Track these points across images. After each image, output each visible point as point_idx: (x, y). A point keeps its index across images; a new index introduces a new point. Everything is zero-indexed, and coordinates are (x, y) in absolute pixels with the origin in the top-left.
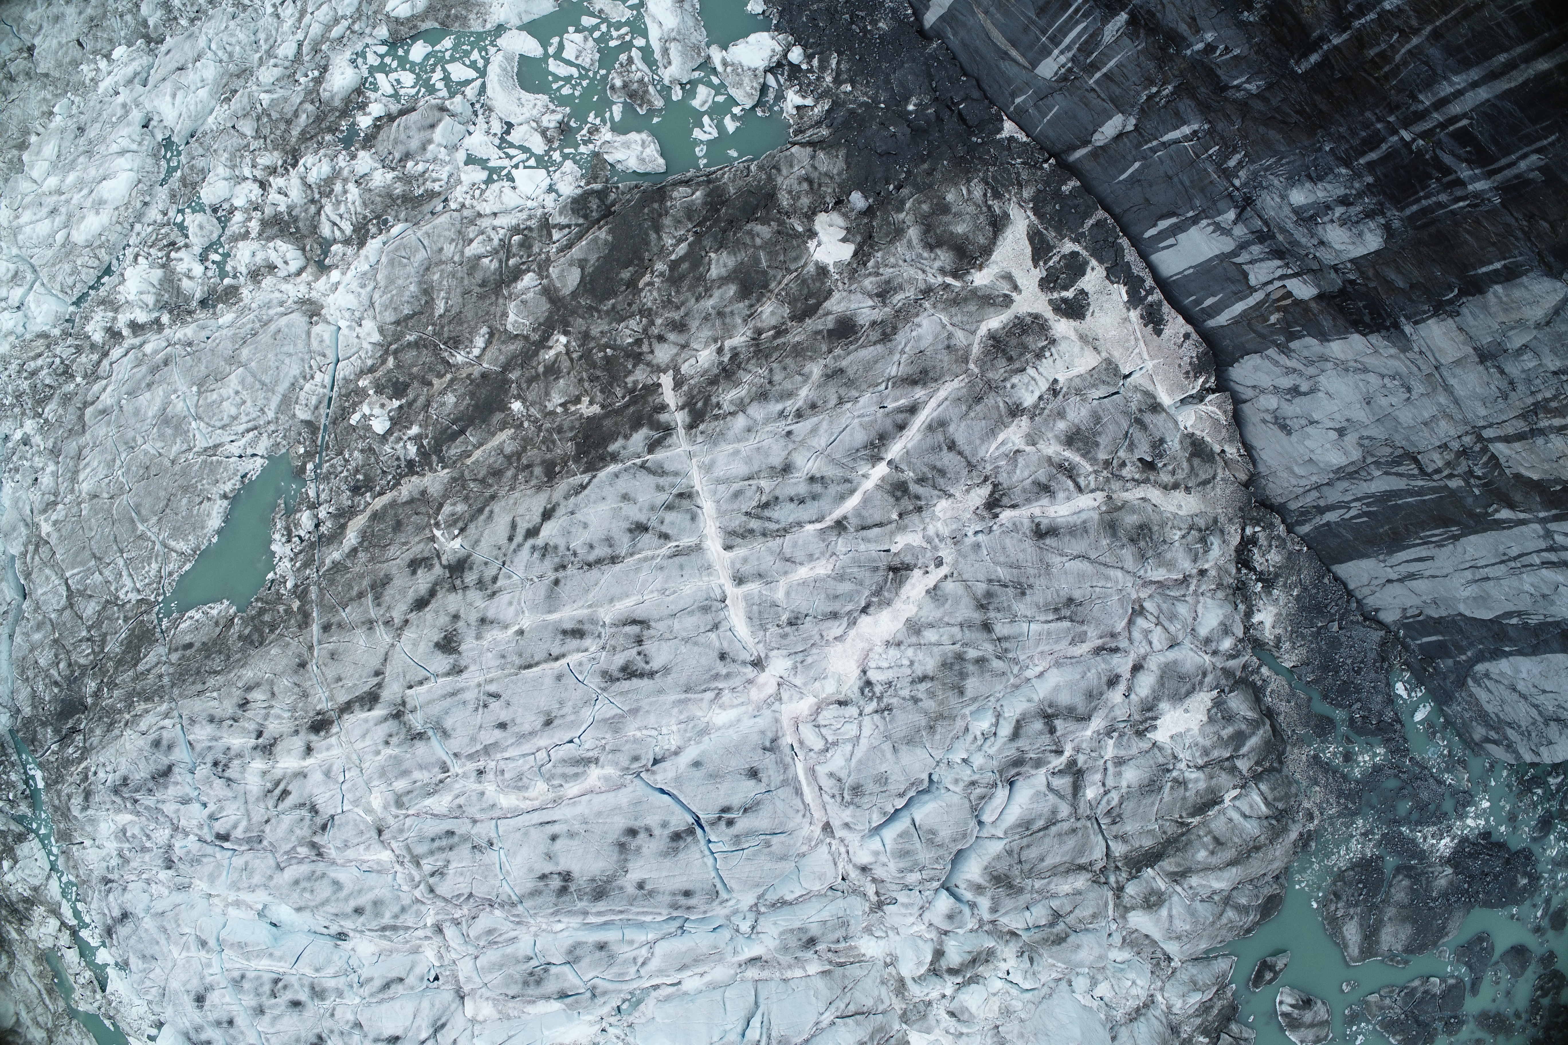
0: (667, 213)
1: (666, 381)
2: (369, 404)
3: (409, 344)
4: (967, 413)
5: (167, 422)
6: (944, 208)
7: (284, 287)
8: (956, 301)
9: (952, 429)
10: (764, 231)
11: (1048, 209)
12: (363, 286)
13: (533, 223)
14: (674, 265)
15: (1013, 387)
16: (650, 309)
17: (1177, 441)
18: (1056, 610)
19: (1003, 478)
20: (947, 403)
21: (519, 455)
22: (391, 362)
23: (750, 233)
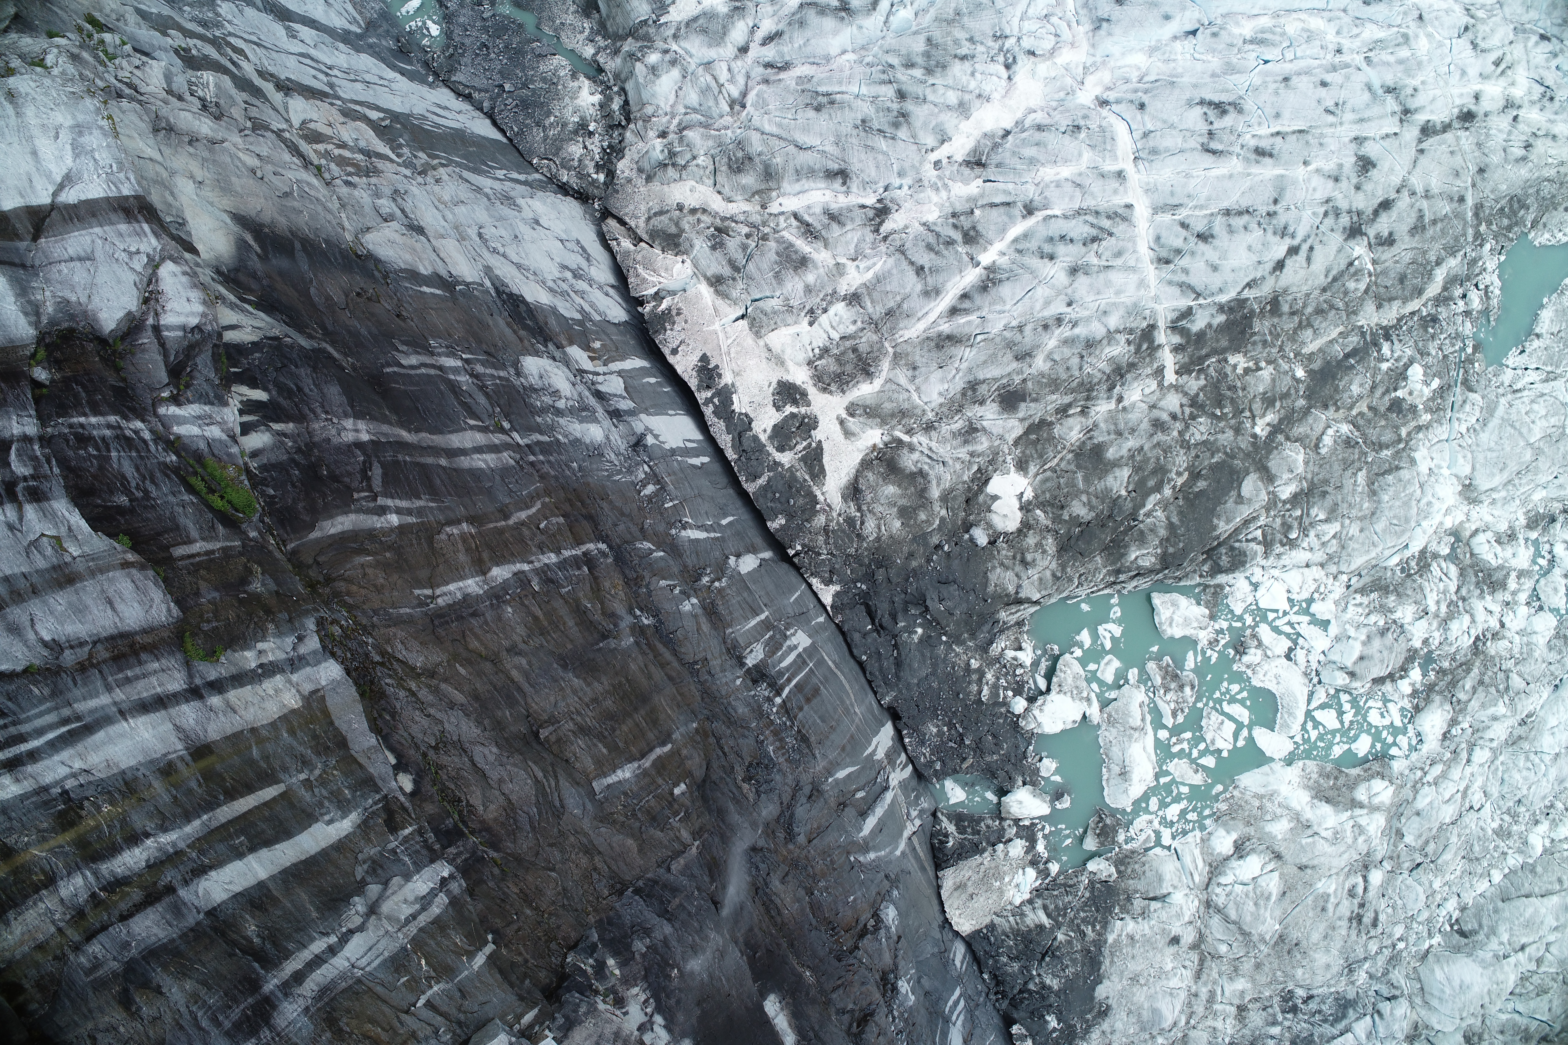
0: (1161, 542)
1: (1170, 377)
2: (1423, 396)
3: (1387, 447)
4: (903, 300)
6: (905, 513)
7: (1489, 520)
8: (902, 414)
9: (919, 287)
10: (1079, 509)
11: (801, 501)
12: (1429, 504)
13: (1278, 549)
14: (1158, 488)
15: (855, 322)
16: (1181, 446)
17: (697, 247)
18: (832, 103)
19: (870, 237)
20: (920, 314)
21: (1300, 326)
22: (1404, 432)
23: (1092, 508)
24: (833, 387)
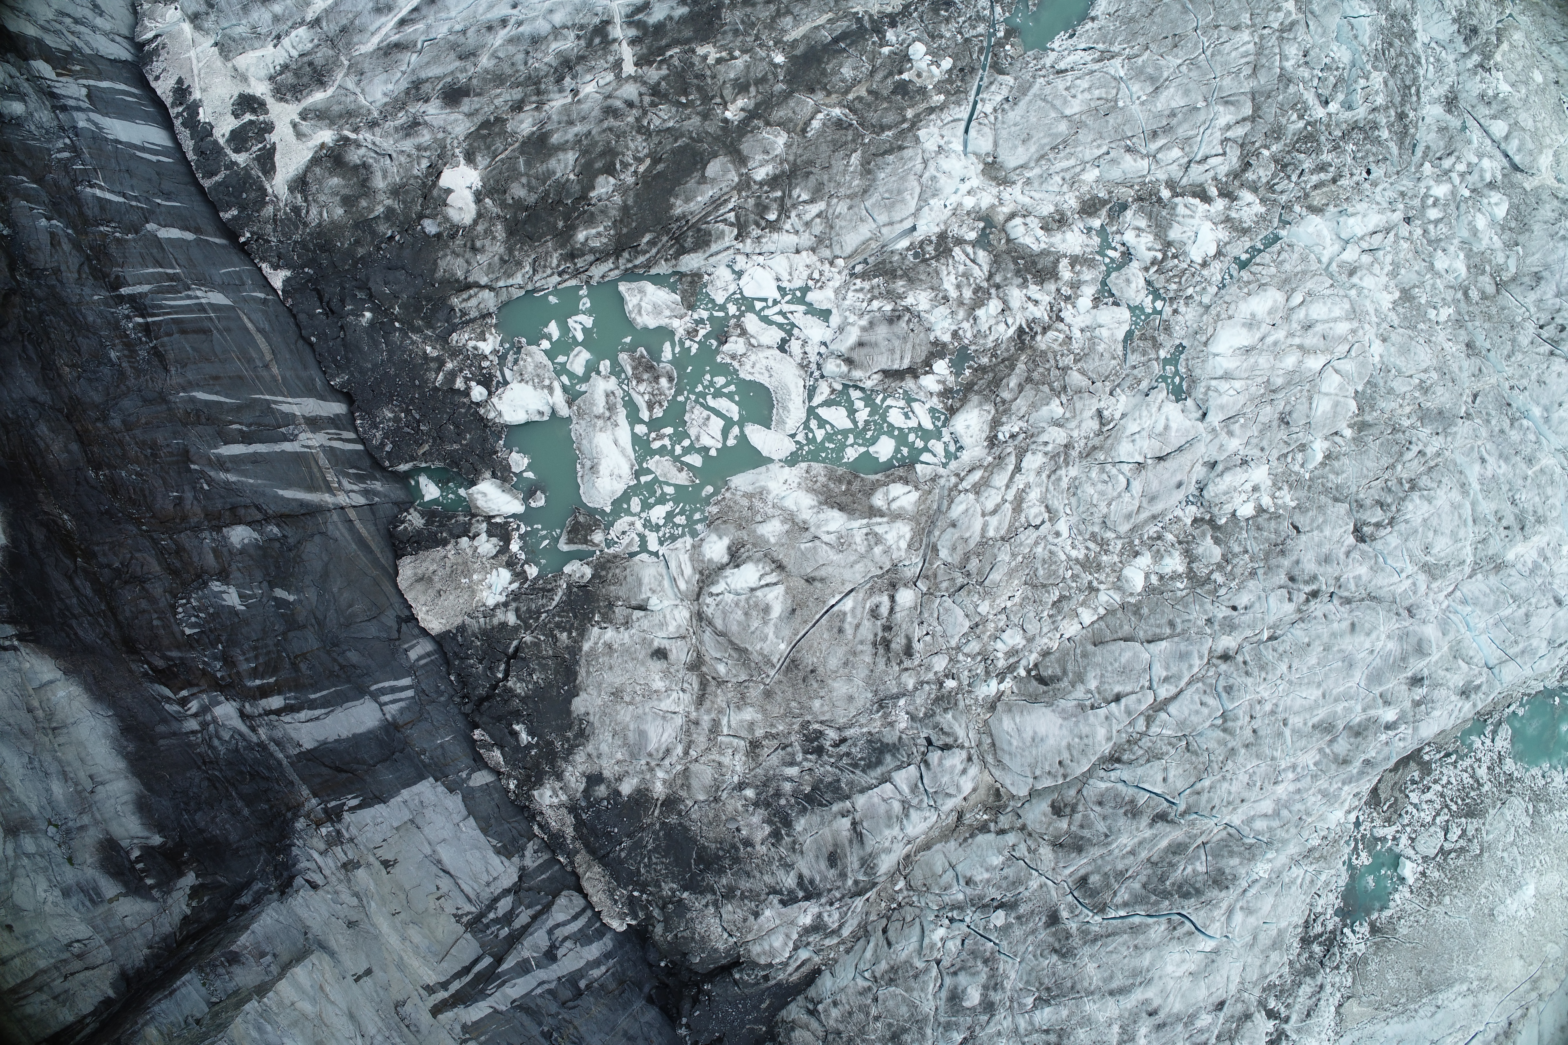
0: (613, 223)
1: (629, 68)
2: (933, 76)
3: (890, 129)
4: (355, 17)
5: (1152, 79)
6: (347, 201)
7: (1027, 200)
8: (349, 114)
10: (518, 191)
11: (253, 195)
12: (933, 178)
13: (756, 232)
14: (610, 170)
15: (312, 41)
16: (639, 132)
20: (372, 28)
21: (779, 14)
22: (910, 113)
23: (531, 189)
24: (288, 97)
